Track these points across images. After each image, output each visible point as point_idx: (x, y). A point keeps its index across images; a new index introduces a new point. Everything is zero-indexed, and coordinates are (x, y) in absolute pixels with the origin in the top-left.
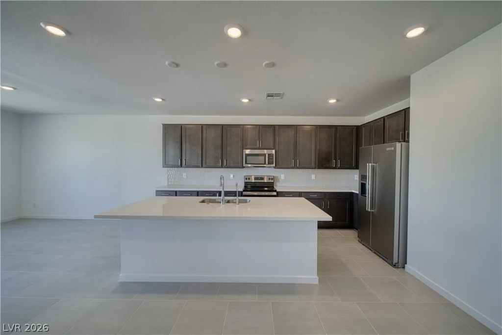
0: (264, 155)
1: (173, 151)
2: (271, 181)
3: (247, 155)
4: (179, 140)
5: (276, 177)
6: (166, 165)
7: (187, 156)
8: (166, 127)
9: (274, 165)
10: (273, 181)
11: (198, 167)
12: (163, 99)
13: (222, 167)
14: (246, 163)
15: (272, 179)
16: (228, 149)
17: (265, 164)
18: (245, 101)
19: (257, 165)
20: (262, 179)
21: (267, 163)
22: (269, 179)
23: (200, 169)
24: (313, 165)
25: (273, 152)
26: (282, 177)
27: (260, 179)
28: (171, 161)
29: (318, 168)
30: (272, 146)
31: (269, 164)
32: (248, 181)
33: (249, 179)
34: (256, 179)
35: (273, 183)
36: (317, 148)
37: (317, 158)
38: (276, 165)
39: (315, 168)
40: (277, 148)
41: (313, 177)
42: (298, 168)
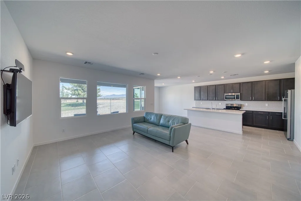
0: (234, 95)
1: (197, 95)
2: (239, 106)
3: (226, 96)
4: (199, 91)
5: (242, 105)
6: (195, 100)
7: (202, 97)
8: (195, 88)
10: (240, 106)
11: (206, 100)
13: (215, 100)
14: (226, 99)
15: (240, 105)
16: (218, 94)
17: (235, 99)
19: (231, 99)
22: (238, 105)
23: (207, 101)
24: (264, 98)
25: (239, 94)
26: (246, 104)
27: (233, 105)
28: (196, 98)
30: (239, 91)
31: (237, 99)
33: (228, 105)
34: (231, 105)
35: (241, 107)
36: (267, 90)
37: (266, 96)
38: (241, 99)
39: (265, 101)
40: (241, 92)
41: (267, 105)
42: (254, 100)
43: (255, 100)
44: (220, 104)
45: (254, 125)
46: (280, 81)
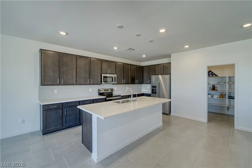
1: (52, 72)
4: (57, 64)
7: (65, 77)
9: (116, 83)
12: (67, 34)
13: (89, 84)
14: (104, 81)
15: (112, 90)
16: (93, 73)
19: (108, 83)
20: (108, 90)
21: (114, 81)
33: (102, 91)
41: (127, 88)
44: (91, 90)
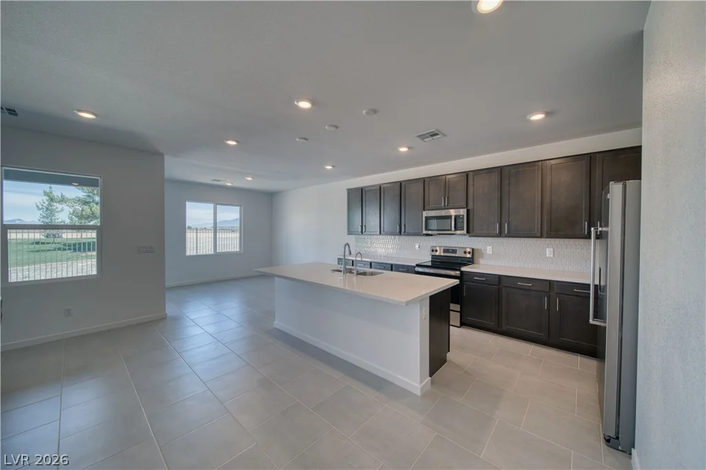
0: (450, 217)
2: (468, 255)
3: (427, 218)
4: (360, 204)
5: (478, 249)
6: (350, 232)
7: (367, 223)
8: (350, 191)
9: (465, 231)
10: (471, 256)
11: (377, 234)
12: (333, 166)
14: (427, 229)
15: (469, 253)
17: (451, 230)
18: (404, 149)
19: (443, 232)
20: (454, 251)
21: (453, 229)
22: (465, 252)
24: (537, 231)
25: (463, 212)
26: (489, 250)
27: (451, 252)
29: (547, 237)
30: (462, 203)
31: (456, 229)
32: (434, 253)
33: (436, 251)
34: (445, 251)
35: (471, 258)
36: (547, 200)
37: (546, 218)
38: (468, 232)
39: (541, 237)
40: (470, 207)
41: (549, 252)
42: (506, 236)
43: (511, 235)
44: (417, 246)
45: (504, 328)
46: (589, 159)
